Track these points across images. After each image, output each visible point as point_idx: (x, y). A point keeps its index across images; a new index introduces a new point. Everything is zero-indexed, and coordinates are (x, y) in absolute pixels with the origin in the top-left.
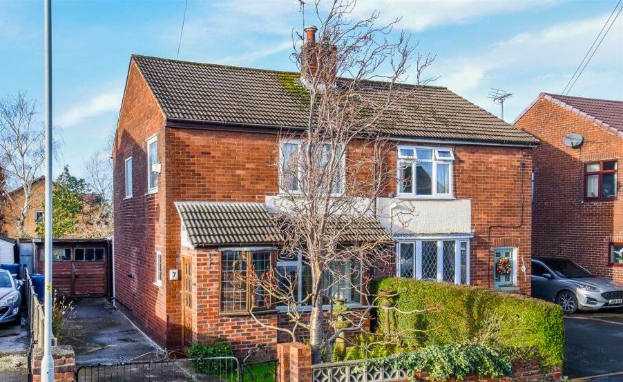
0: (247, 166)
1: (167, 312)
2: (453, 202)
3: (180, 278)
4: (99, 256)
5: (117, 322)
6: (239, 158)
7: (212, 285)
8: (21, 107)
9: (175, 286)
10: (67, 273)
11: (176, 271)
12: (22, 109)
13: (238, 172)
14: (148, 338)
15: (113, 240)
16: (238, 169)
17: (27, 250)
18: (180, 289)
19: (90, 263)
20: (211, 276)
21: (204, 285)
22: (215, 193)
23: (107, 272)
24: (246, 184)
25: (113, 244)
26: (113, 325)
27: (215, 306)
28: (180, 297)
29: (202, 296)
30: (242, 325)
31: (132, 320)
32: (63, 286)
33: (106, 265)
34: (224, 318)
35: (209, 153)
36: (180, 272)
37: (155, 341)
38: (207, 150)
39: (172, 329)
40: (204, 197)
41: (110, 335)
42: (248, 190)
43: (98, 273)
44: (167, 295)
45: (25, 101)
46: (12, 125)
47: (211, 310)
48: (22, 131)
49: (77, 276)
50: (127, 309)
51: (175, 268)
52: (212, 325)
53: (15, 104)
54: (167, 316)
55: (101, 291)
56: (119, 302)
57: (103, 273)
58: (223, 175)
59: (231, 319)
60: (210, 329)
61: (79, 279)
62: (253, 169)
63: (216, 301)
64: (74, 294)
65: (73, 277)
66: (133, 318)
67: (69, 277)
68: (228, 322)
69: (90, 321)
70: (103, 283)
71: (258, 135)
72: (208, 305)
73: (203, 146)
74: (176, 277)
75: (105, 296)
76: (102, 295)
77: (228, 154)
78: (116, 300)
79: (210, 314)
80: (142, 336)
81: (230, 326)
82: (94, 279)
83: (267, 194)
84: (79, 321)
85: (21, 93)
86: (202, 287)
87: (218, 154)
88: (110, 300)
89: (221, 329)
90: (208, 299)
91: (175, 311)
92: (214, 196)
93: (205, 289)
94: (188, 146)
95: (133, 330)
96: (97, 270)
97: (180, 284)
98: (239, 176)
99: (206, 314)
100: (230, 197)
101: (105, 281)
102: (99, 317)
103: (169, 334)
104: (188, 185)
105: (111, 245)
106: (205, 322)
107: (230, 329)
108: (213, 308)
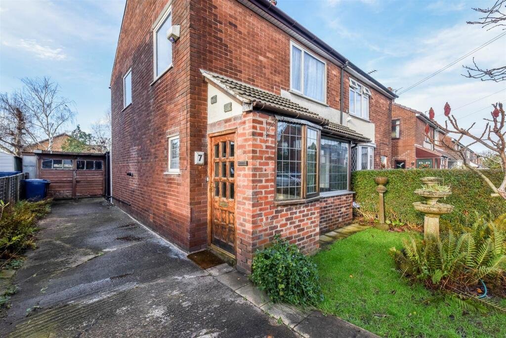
0: (268, 54)
1: (191, 204)
2: (367, 124)
3: (206, 163)
4: (99, 166)
5: (115, 217)
6: (262, 44)
7: (267, 164)
8: (46, 87)
9: (200, 172)
10: (69, 179)
11: (202, 153)
12: (47, 88)
13: (261, 58)
14: (154, 233)
15: (111, 152)
16: (261, 54)
17: (31, 162)
18: (206, 175)
19: (90, 172)
20: (267, 152)
21: (260, 164)
22: (241, 72)
23: (106, 179)
24: (267, 71)
25: (111, 154)
26: (110, 220)
27: (270, 192)
28: (206, 186)
29: (258, 178)
30: (294, 216)
31: (130, 214)
32: (66, 189)
33: (104, 174)
34: (279, 208)
35: (236, 26)
36: (206, 155)
37: (167, 238)
38: (233, 21)
39: (197, 226)
40: (231, 73)
41: (108, 233)
42: (269, 79)
43: (98, 179)
44: (191, 183)
45: (49, 83)
46: (40, 98)
47: (266, 198)
48: (47, 101)
49: (77, 182)
50: (125, 204)
51: (200, 150)
52: (267, 219)
53: (42, 85)
54: (191, 209)
55: (101, 192)
56: (116, 200)
57: (101, 179)
58: (249, 56)
59: (285, 209)
60: (266, 224)
61: (80, 184)
62: (272, 60)
63: (271, 186)
64: (75, 196)
65: (74, 182)
66: (131, 212)
67: (71, 182)
68: (283, 213)
69: (86, 217)
70: (102, 186)
71: (276, 28)
72: (263, 191)
73: (231, 16)
74: (202, 161)
75: (104, 196)
76: (100, 196)
77: (253, 35)
78: (113, 198)
79: (266, 203)
80: (146, 231)
81: (284, 218)
82: (93, 184)
83: (282, 88)
84: (72, 218)
85: (46, 78)
86: (258, 166)
87: (244, 31)
88: (108, 199)
89: (276, 223)
90: (264, 183)
91: (200, 203)
92: (240, 76)
93: (261, 169)
94: (216, 8)
95: (133, 224)
96: (96, 176)
97: (206, 171)
98: (261, 61)
99: (261, 205)
100: (254, 81)
101: (104, 185)
102: (96, 213)
103: (193, 232)
104: (215, 54)
105: (109, 157)
106: (260, 215)
107: (284, 222)
108: (269, 196)
